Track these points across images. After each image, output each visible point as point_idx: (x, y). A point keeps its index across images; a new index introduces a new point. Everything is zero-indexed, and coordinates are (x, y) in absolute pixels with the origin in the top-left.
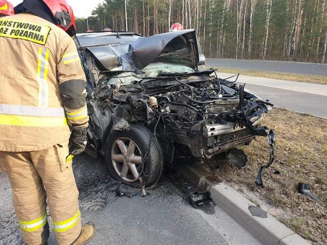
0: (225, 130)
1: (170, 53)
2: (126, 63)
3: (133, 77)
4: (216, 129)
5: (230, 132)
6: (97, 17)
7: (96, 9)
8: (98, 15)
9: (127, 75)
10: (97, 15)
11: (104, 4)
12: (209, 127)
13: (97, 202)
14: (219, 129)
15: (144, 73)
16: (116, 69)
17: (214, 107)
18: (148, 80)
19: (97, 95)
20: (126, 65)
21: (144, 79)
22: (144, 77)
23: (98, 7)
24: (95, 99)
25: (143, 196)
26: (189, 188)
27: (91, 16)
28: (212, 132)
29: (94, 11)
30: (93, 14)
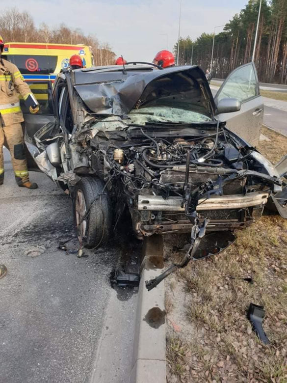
0: (166, 207)
1: (174, 96)
2: (117, 105)
3: (119, 123)
4: (150, 203)
5: (175, 210)
6: (230, 33)
7: (229, 23)
8: (232, 30)
9: (113, 120)
10: (230, 30)
11: (241, 16)
12: (141, 198)
13: (41, 248)
14: (155, 203)
15: (129, 119)
16: (104, 112)
17: (172, 174)
18: (134, 128)
19: (77, 139)
20: (116, 108)
21: (130, 125)
22: (130, 123)
23: (232, 19)
24: (75, 143)
25: (79, 257)
26: (132, 263)
27: (223, 31)
28: (145, 205)
29: (227, 25)
30: (226, 29)
